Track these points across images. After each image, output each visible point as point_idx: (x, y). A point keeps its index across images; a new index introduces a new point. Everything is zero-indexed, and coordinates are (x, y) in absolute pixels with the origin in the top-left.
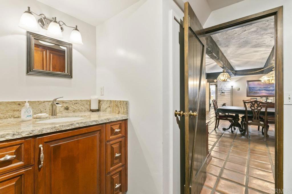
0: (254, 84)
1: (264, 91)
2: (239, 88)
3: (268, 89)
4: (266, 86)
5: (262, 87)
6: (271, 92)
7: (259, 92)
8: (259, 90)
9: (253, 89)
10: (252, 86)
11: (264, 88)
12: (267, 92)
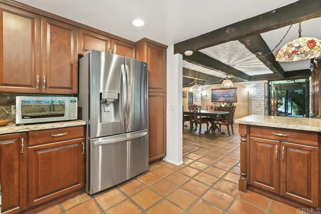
0: (216, 92)
1: (221, 98)
2: (207, 95)
3: (224, 96)
4: (223, 94)
5: (221, 94)
6: (226, 98)
7: (218, 98)
8: (219, 97)
9: (215, 96)
10: (214, 94)
11: (222, 95)
12: (224, 98)
